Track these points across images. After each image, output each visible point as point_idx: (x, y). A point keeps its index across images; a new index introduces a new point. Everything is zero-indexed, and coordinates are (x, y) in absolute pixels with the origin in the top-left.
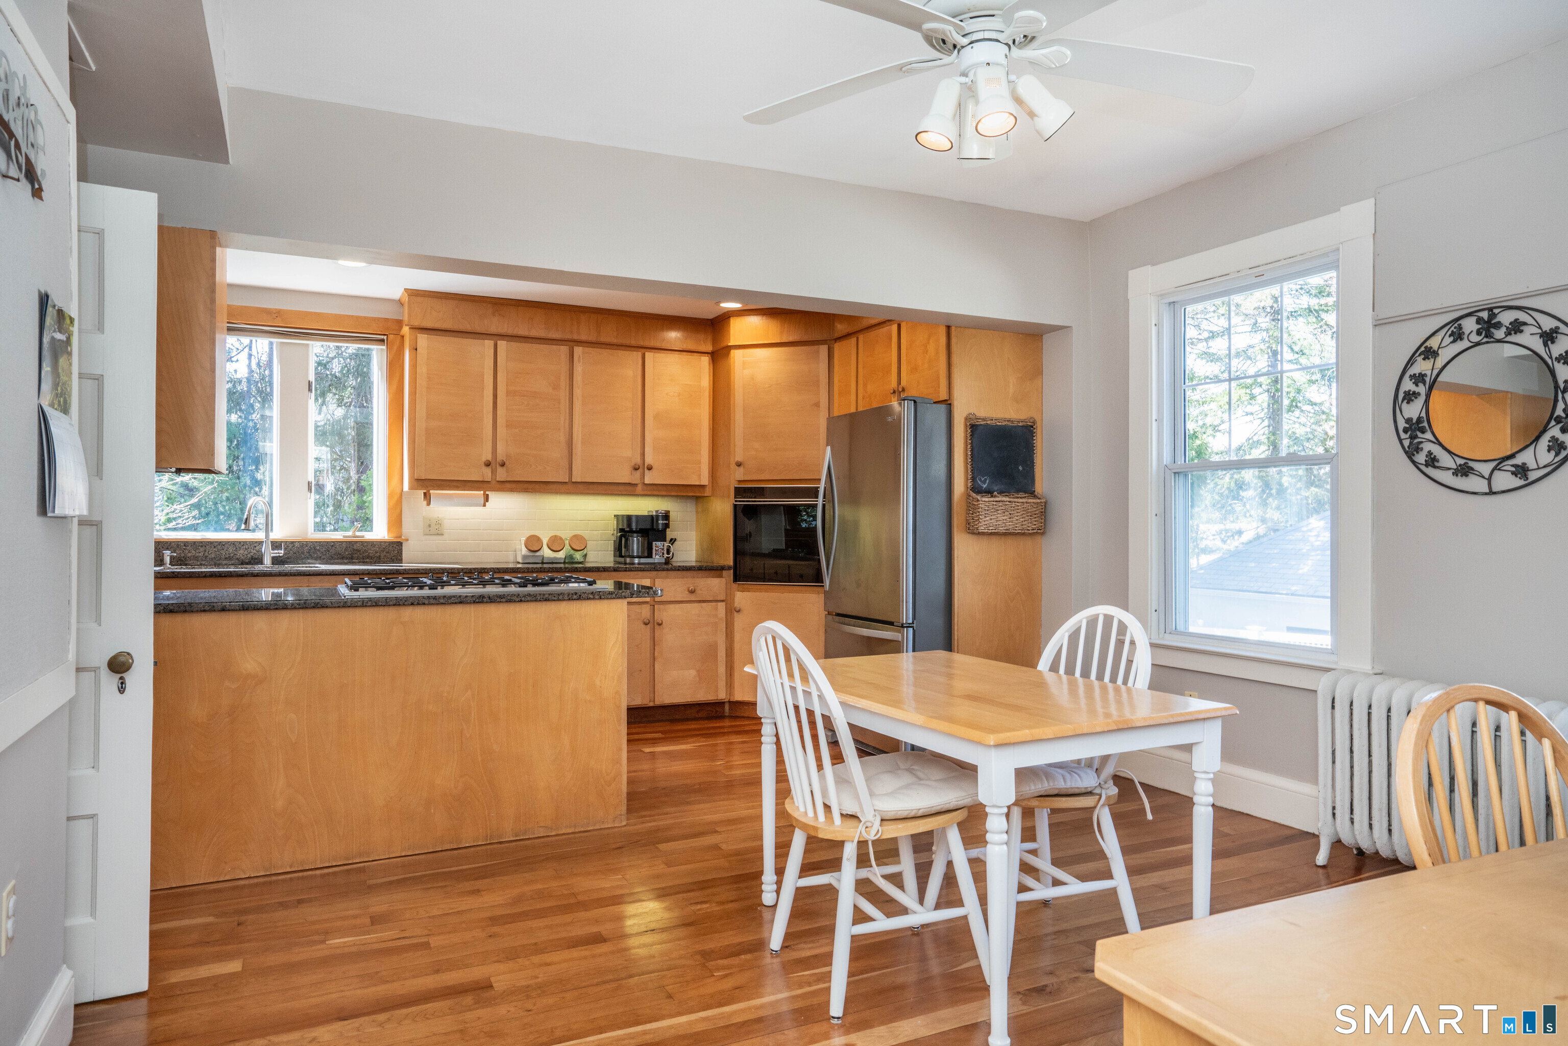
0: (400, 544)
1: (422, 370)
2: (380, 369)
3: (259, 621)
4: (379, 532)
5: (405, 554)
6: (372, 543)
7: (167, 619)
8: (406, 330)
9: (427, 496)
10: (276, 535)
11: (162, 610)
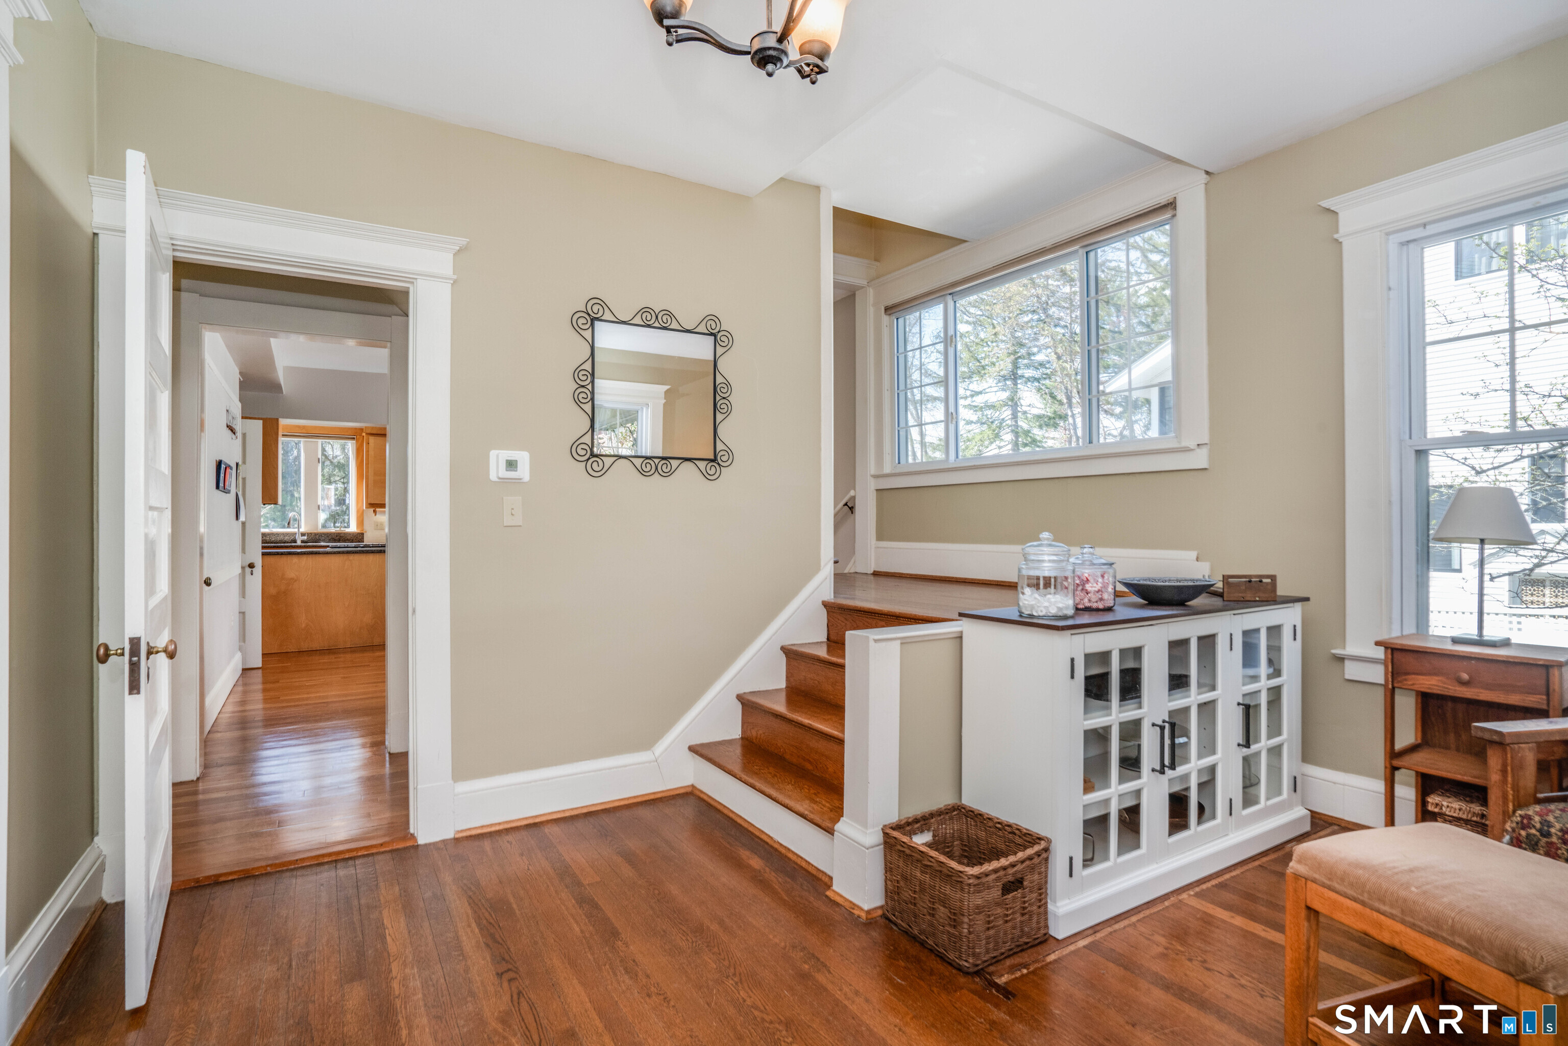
0: (363, 534)
1: (371, 453)
2: (353, 453)
3: (295, 559)
4: (353, 528)
5: (365, 539)
6: (349, 534)
7: (265, 557)
8: (364, 434)
9: (375, 511)
10: (302, 530)
11: (263, 554)
